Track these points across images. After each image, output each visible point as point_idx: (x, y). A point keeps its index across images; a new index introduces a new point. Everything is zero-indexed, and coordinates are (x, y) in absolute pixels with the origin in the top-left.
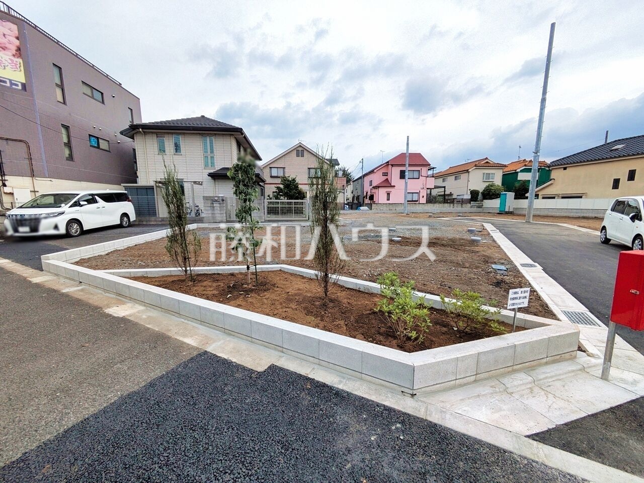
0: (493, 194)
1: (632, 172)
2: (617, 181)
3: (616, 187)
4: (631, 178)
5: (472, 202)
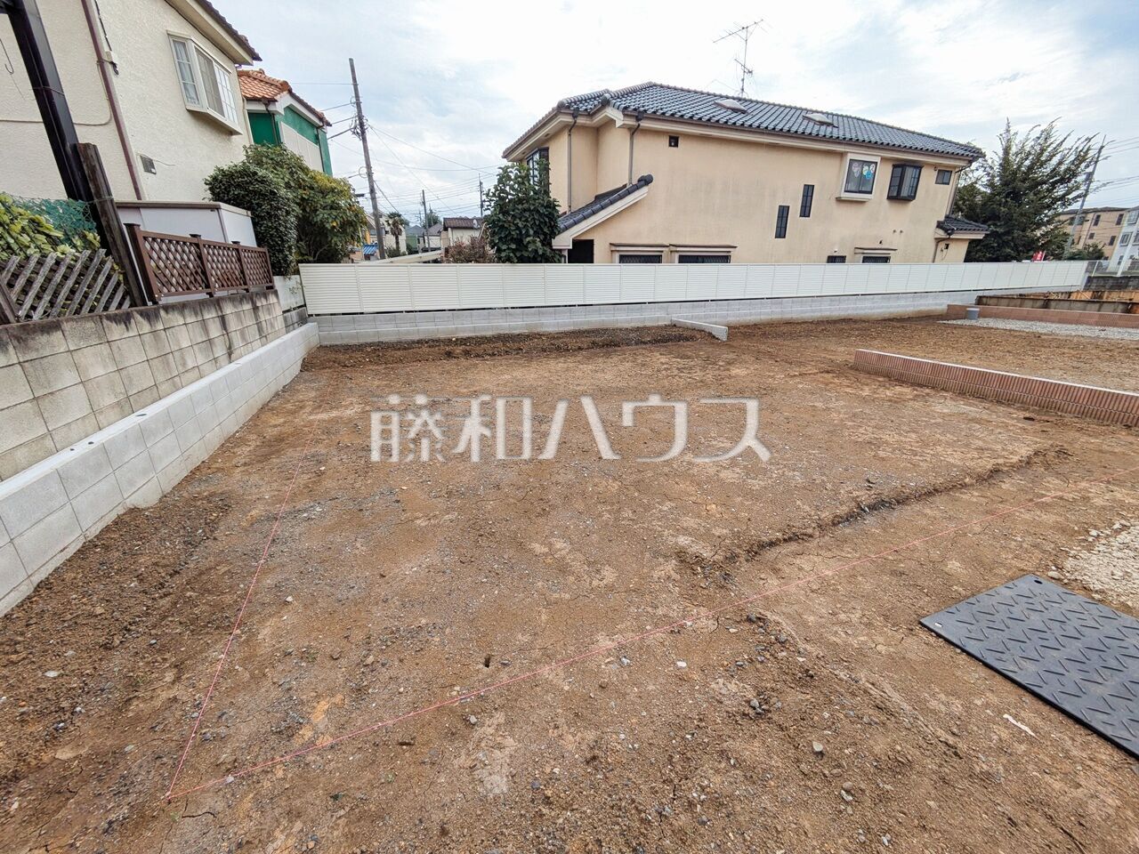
1: (808, 191)
2: (783, 212)
3: (781, 233)
4: (805, 211)
5: (278, 281)
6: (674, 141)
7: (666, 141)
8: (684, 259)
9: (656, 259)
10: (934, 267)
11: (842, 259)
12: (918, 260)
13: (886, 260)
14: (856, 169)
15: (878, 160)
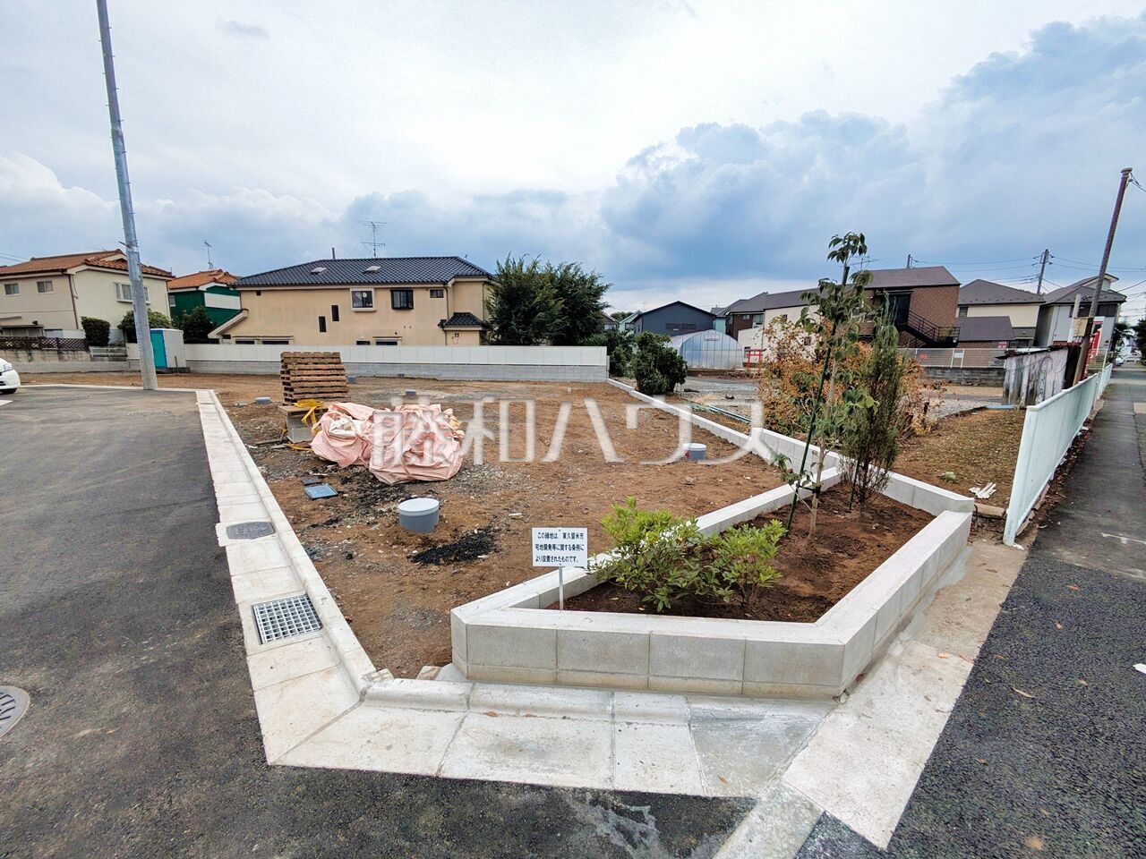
1: (335, 309)
2: (322, 320)
3: (323, 329)
4: (336, 318)
5: (91, 348)
6: (259, 293)
7: (255, 294)
8: (265, 343)
9: (252, 343)
10: (448, 349)
11: (368, 343)
12: (434, 343)
13: (395, 343)
14: (359, 296)
15: (372, 290)
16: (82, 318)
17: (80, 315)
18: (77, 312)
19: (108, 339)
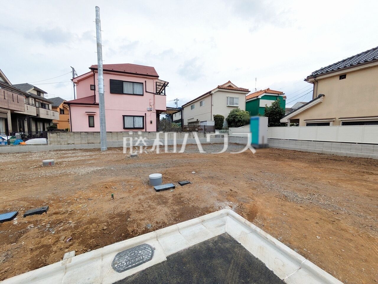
0: (239, 121)
5: (216, 131)
6: (343, 77)
7: (337, 78)
8: (344, 124)
9: (328, 124)
16: (214, 115)
17: (213, 114)
18: (212, 112)
19: (223, 126)
